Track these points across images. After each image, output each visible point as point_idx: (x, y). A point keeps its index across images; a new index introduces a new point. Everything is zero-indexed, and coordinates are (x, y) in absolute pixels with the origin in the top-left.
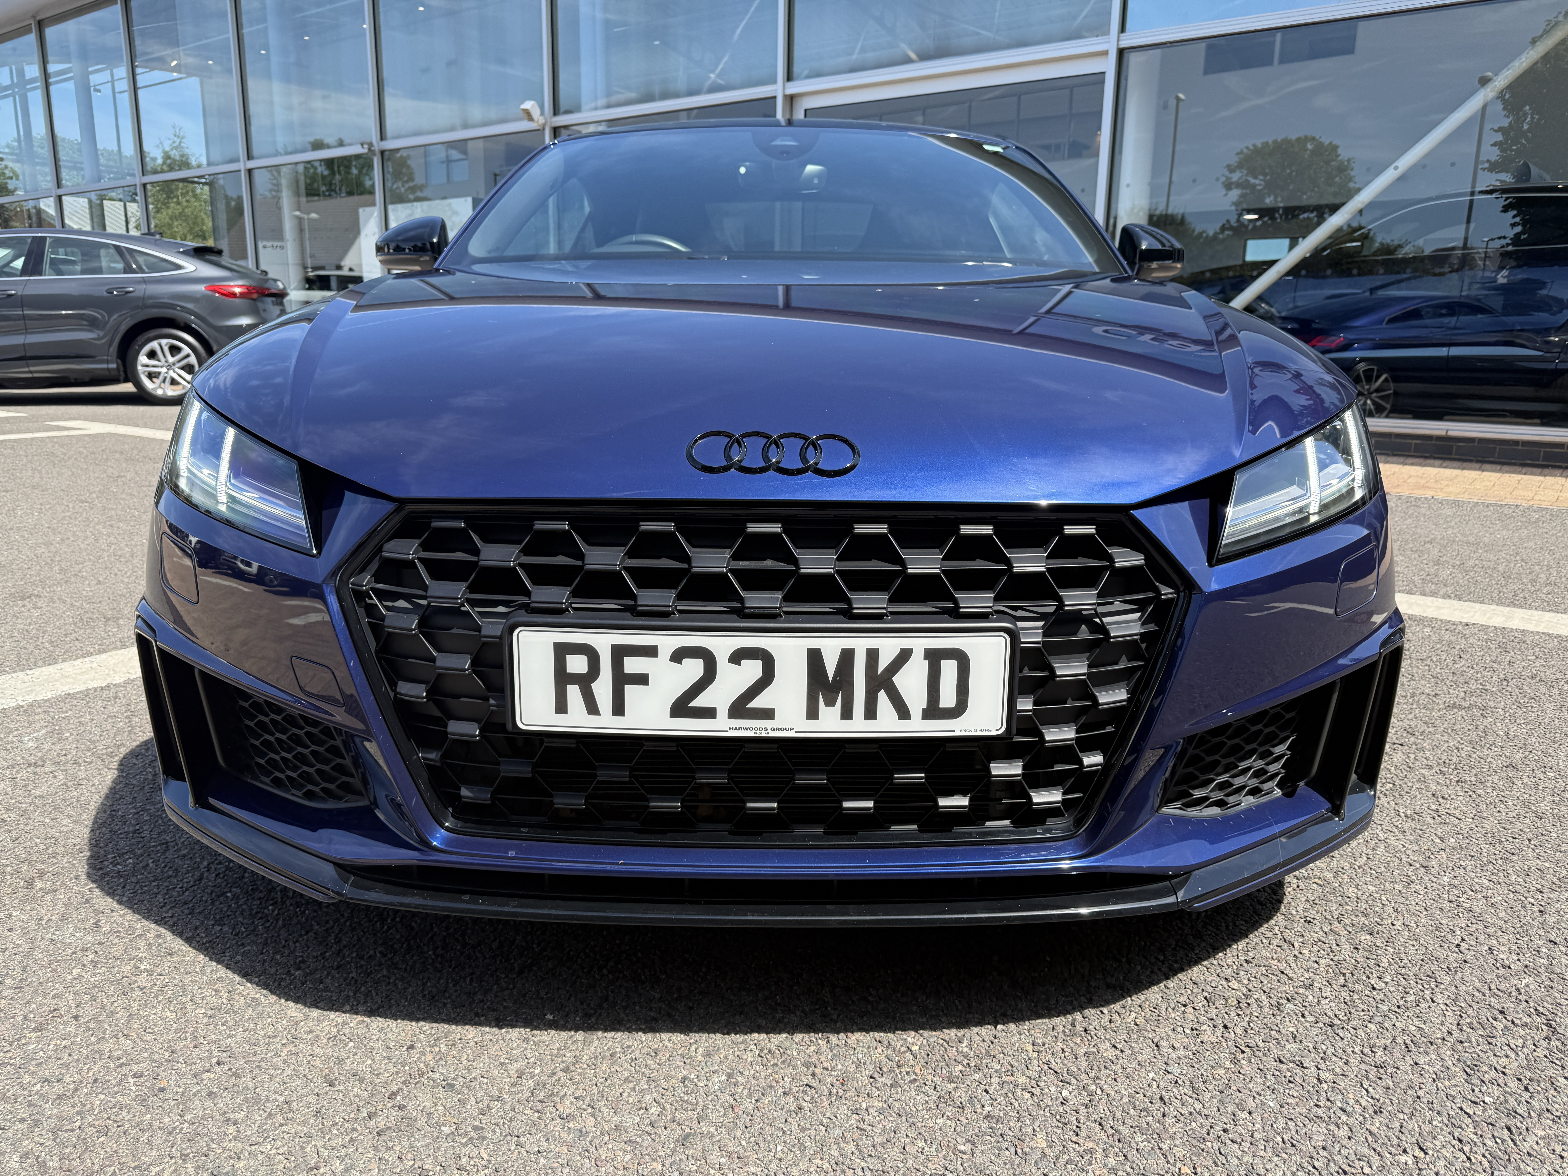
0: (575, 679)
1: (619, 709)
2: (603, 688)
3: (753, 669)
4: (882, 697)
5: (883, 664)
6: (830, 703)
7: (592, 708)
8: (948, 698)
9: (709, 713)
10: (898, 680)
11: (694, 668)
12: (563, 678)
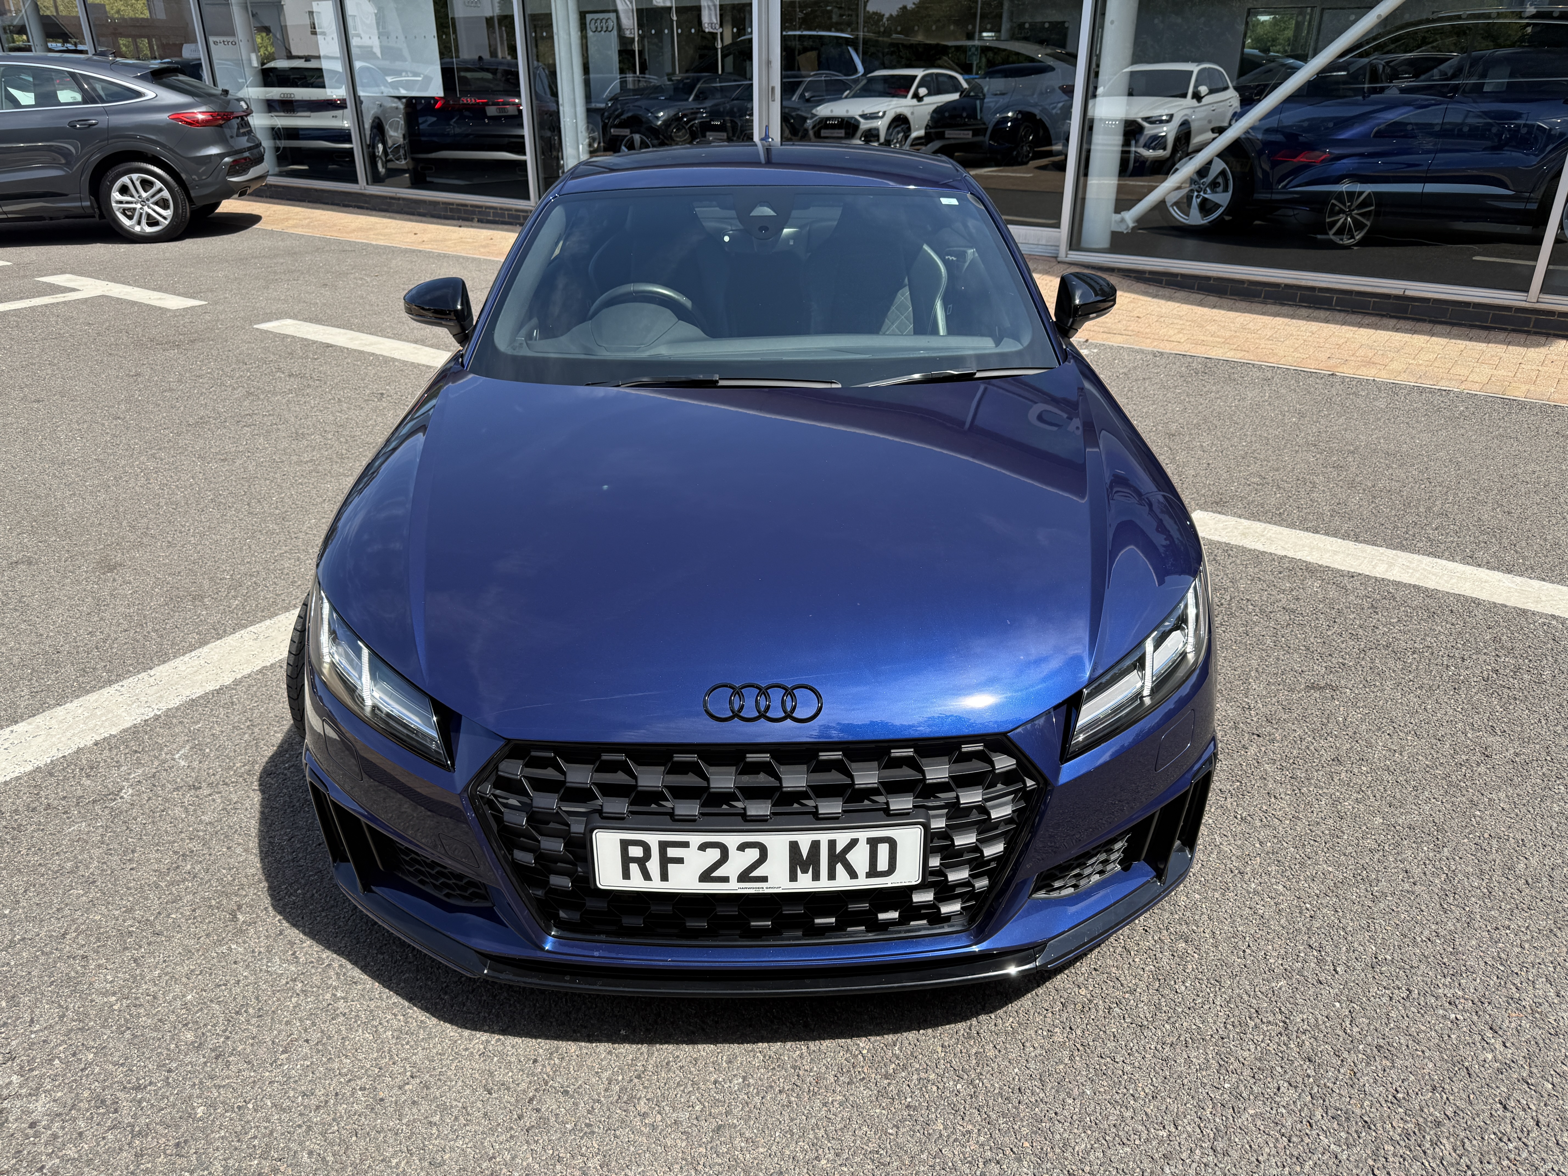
0: (635, 860)
1: (664, 877)
2: (653, 865)
3: (753, 854)
4: (839, 867)
5: (839, 848)
6: (805, 871)
7: (647, 876)
8: (883, 864)
9: (725, 879)
10: (850, 857)
11: (714, 855)
12: (626, 860)
